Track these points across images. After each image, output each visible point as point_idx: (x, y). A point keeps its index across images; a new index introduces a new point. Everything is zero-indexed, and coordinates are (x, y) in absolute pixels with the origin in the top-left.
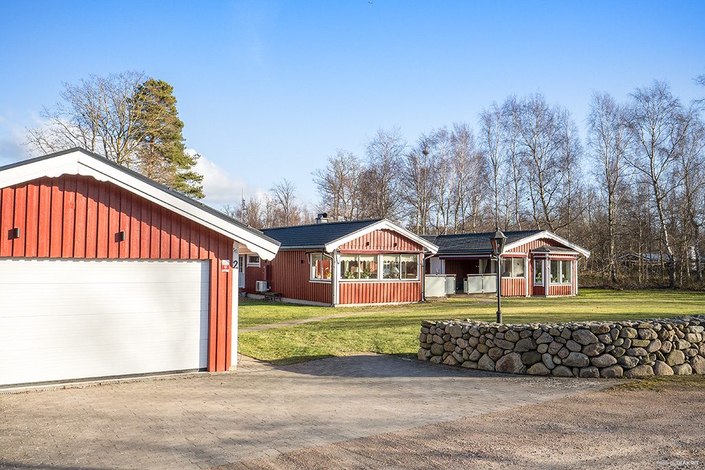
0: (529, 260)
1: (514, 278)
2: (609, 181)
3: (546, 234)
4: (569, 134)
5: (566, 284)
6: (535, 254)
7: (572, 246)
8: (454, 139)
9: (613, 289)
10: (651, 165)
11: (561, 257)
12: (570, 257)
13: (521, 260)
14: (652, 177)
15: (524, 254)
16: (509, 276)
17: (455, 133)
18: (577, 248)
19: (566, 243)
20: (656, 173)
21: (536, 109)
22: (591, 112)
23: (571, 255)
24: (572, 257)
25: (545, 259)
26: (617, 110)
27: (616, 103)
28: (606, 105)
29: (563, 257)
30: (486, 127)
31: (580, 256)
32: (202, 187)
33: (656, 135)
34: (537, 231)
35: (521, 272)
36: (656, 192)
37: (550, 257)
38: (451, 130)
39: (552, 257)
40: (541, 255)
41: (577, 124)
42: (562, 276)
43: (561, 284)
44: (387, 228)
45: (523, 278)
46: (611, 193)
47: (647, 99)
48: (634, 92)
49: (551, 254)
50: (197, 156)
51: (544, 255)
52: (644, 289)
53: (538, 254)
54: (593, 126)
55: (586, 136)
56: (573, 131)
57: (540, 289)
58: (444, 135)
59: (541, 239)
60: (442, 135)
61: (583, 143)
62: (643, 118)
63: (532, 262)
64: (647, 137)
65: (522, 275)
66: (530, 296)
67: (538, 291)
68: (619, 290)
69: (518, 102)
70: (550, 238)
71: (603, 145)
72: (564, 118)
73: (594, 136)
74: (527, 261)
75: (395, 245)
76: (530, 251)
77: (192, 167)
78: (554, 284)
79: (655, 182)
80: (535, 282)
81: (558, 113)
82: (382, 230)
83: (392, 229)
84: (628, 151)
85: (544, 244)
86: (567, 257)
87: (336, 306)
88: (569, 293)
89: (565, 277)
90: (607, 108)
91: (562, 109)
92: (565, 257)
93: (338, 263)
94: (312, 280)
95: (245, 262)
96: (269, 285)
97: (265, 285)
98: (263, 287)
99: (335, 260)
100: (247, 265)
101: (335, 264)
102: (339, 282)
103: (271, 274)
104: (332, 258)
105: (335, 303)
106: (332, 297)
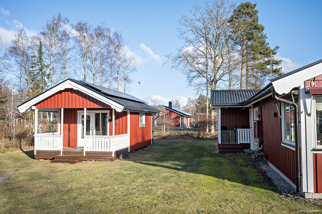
93: (309, 115)
94: (283, 143)
95: (253, 118)
96: (261, 143)
97: (256, 144)
98: (254, 146)
99: (302, 109)
100: (254, 120)
101: (303, 116)
102: (314, 150)
103: (262, 130)
104: (295, 106)
105: (304, 190)
106: (297, 178)
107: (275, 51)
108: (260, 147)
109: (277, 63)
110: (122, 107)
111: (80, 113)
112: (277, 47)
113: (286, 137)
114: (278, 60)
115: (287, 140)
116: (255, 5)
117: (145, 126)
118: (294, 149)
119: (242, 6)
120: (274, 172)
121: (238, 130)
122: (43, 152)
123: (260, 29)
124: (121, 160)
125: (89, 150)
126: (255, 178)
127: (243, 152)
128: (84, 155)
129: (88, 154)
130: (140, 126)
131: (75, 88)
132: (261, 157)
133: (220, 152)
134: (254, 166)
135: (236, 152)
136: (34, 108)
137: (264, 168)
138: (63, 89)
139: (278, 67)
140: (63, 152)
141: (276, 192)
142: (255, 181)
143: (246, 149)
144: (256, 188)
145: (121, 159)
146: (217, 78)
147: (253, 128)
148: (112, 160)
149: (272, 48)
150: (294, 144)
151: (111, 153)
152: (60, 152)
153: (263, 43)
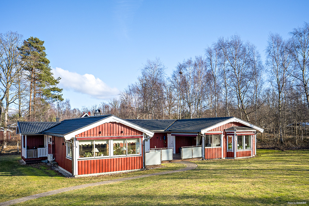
0: (224, 136)
1: (213, 147)
2: (279, 86)
3: (234, 120)
4: (256, 59)
5: (248, 150)
6: (228, 132)
7: (252, 126)
8: (196, 65)
9: (280, 149)
10: (303, 75)
11: (244, 133)
12: (250, 133)
13: (219, 136)
14: (304, 82)
15: (220, 132)
16: (211, 146)
17: (197, 62)
18: (255, 127)
19: (248, 124)
20: (306, 80)
21: (235, 44)
22: (268, 45)
23: (251, 132)
24: (252, 133)
25: (233, 135)
26: (283, 44)
27: (283, 40)
28: (277, 41)
29: (246, 133)
30: (209, 56)
31: (258, 131)
32: (62, 95)
33: (306, 57)
34: (228, 118)
35: (218, 144)
36: (306, 91)
37: (237, 133)
38: (194, 60)
39: (239, 133)
40: (232, 132)
41: (260, 53)
42: (245, 145)
43: (245, 150)
44: (114, 121)
45: (220, 147)
46: (280, 92)
47: (301, 35)
48: (292, 31)
49: (238, 132)
50: (59, 79)
51: (233, 132)
52: (299, 149)
53: (230, 132)
54: (270, 53)
55: (266, 60)
56: (258, 57)
57: (231, 153)
58: (190, 63)
59: (231, 123)
60: (189, 62)
61: (264, 63)
62: (298, 47)
63: (226, 137)
64: (300, 58)
65: (219, 145)
66: (224, 158)
67: (230, 155)
68: (283, 151)
69: (225, 42)
70: (237, 122)
71: (275, 64)
72: (252, 49)
73: (270, 60)
74: (223, 136)
75: (122, 132)
76: (224, 130)
77: (57, 84)
78: (240, 150)
79: (305, 85)
80: (228, 149)
81: (248, 46)
82: (110, 122)
83: (118, 122)
84: (290, 68)
85: (233, 125)
86: (249, 133)
87: (75, 176)
88: (250, 155)
89: (248, 145)
90: (278, 42)
91: (250, 44)
92: (247, 133)
93: (77, 147)
94: (67, 157)
95: (48, 141)
96: (54, 156)
97: (51, 157)
98: (50, 158)
99: (74, 145)
100: (48, 143)
101: (74, 147)
102: (78, 160)
103: (55, 150)
104: (72, 144)
105: (75, 174)
106: (72, 170)
107: (58, 81)
108: (53, 159)
109: (60, 91)
112: (60, 78)
113: (68, 155)
114: (60, 89)
115: (68, 156)
116: (43, 42)
118: (71, 160)
119: (32, 39)
120: (62, 171)
121: (38, 149)
123: (47, 62)
126: (54, 174)
127: (42, 163)
132: (55, 164)
133: (27, 164)
134: (52, 169)
135: (37, 163)
137: (57, 169)
139: (60, 94)
141: (64, 177)
142: (55, 175)
143: (43, 160)
144: (56, 177)
146: (9, 101)
147: (47, 147)
149: (56, 78)
150: (71, 158)
153: (49, 74)
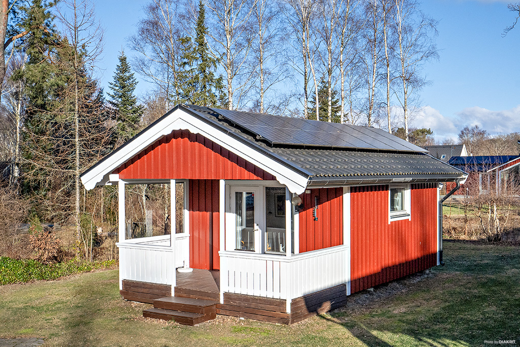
110: (304, 181)
111: (230, 186)
117: (409, 218)
122: (136, 285)
124: (323, 317)
125: (232, 291)
128: (222, 302)
129: (228, 298)
130: (390, 220)
131: (194, 131)
136: (114, 178)
138: (167, 132)
140: (177, 290)
145: (323, 313)
148: (285, 321)
151: (282, 302)
152: (168, 288)
